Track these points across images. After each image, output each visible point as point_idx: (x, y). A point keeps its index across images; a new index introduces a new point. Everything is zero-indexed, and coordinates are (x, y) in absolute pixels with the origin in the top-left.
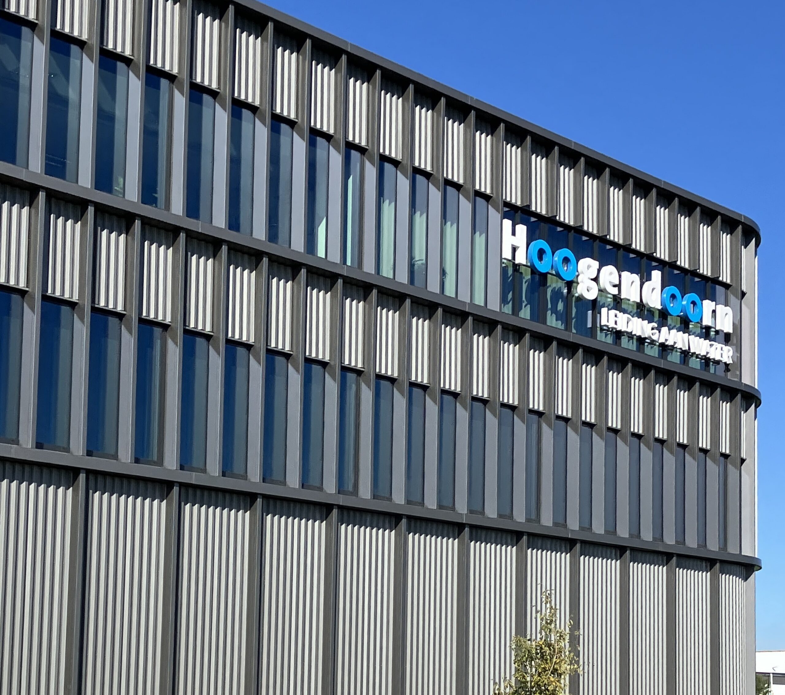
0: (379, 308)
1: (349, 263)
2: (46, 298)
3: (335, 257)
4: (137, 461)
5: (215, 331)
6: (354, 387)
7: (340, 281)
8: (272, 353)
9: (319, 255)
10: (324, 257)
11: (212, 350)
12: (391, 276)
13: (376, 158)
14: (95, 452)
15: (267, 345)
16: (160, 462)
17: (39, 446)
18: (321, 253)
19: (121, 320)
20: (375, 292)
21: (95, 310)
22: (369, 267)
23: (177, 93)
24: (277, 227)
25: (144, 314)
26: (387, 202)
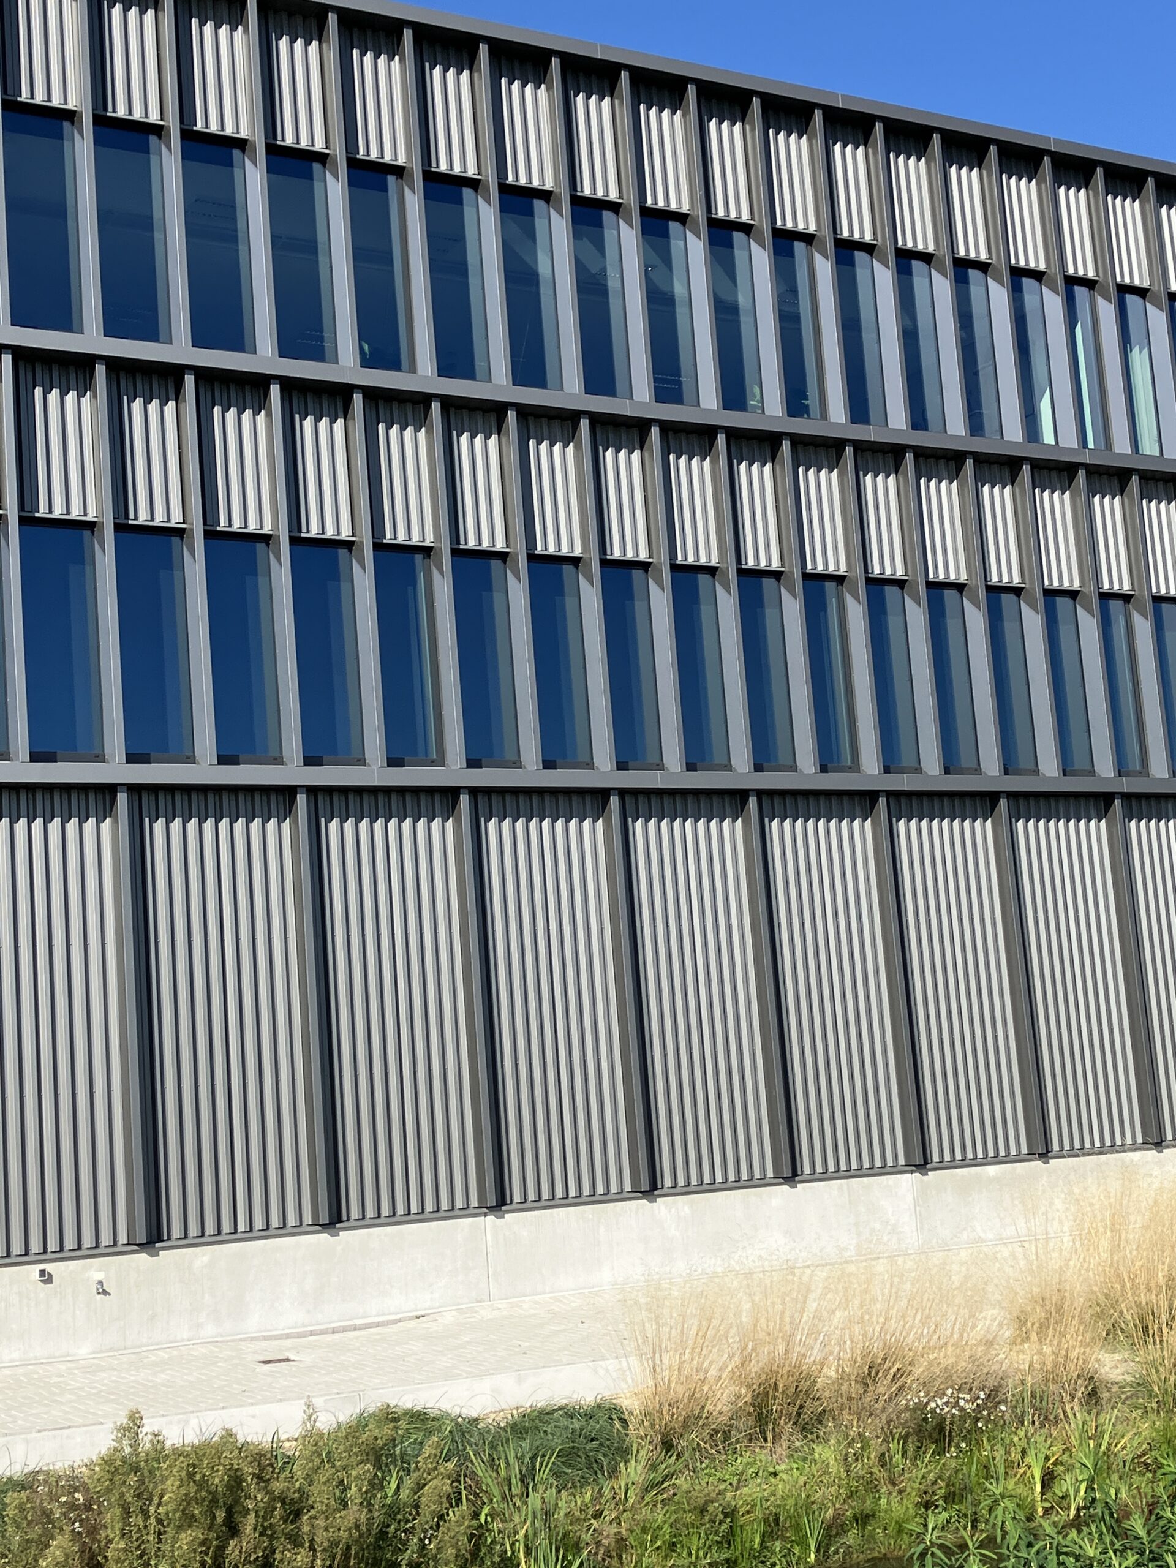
0: (1144, 501)
1: (1091, 445)
2: (675, 568)
3: (1070, 441)
4: (824, 769)
5: (910, 573)
6: (1122, 619)
7: (1081, 473)
8: (995, 591)
9: (1046, 442)
10: (1053, 443)
11: (908, 601)
12: (1157, 454)
13: (1113, 291)
14: (765, 765)
15: (986, 581)
16: (855, 766)
17: (691, 767)
18: (1048, 438)
19: (779, 580)
20: (1135, 479)
21: (743, 573)
22: (1122, 445)
23: (818, 258)
24: (981, 414)
25: (809, 567)
26: (1136, 350)
